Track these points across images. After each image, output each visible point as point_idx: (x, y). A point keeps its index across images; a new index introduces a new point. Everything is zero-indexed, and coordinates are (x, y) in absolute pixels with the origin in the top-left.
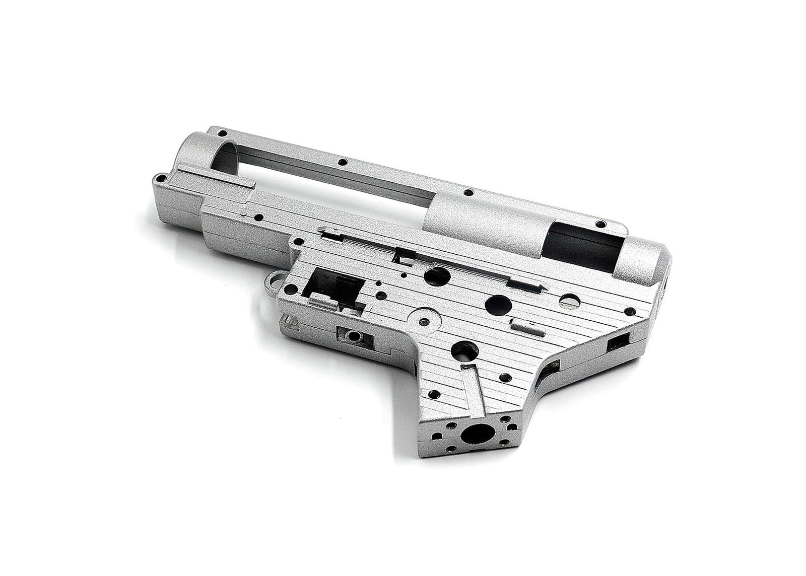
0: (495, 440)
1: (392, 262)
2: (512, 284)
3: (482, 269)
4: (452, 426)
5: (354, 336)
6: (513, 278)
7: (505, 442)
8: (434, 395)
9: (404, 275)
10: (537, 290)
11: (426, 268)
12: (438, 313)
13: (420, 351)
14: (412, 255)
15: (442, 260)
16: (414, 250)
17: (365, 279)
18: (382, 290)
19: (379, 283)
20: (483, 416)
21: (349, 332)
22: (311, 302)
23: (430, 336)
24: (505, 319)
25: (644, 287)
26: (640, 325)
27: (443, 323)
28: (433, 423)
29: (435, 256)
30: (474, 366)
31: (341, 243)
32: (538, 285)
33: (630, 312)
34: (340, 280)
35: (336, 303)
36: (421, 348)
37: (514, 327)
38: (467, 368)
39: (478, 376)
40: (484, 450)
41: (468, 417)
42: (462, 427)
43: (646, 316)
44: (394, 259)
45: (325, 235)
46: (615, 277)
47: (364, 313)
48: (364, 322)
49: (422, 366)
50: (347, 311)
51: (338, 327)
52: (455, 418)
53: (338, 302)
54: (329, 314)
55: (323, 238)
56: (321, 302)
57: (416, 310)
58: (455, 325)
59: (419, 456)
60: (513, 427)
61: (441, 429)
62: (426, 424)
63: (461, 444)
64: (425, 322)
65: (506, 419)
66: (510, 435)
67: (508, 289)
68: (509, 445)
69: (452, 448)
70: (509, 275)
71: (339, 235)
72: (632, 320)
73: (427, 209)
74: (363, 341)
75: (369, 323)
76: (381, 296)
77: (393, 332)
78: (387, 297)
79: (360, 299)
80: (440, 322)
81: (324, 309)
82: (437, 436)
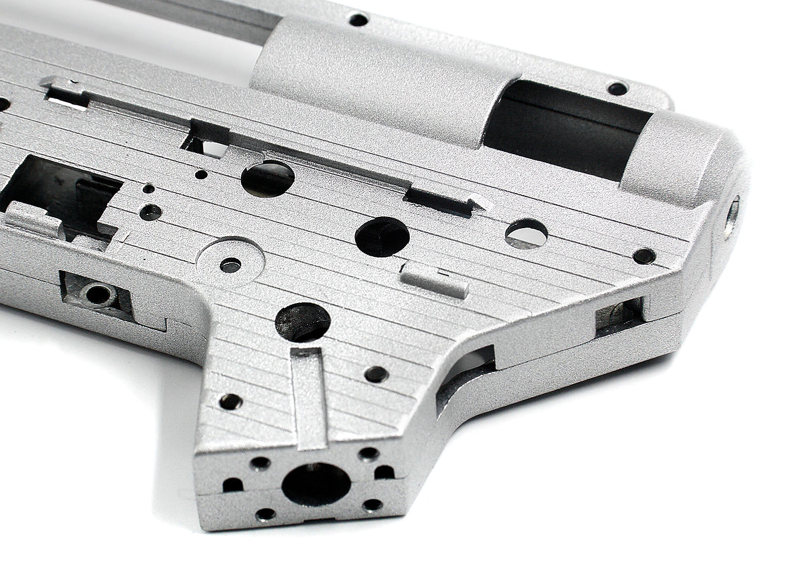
0: (353, 500)
1: (183, 147)
2: (415, 197)
3: (358, 165)
4: (261, 463)
5: (98, 295)
6: (418, 185)
7: (373, 504)
8: (230, 403)
9: (201, 175)
10: (465, 209)
11: (248, 161)
12: (260, 249)
13: (215, 319)
14: (222, 135)
15: (279, 146)
16: (226, 126)
17: (123, 180)
18: (153, 203)
19: (149, 189)
20: (322, 446)
21: (90, 287)
22: (9, 220)
23: (239, 290)
24: (391, 263)
25: (680, 210)
26: (663, 283)
27: (266, 267)
28: (223, 457)
29: (265, 139)
30: (318, 351)
31: (83, 109)
32: (465, 200)
33: (645, 257)
34: (84, 187)
35: (57, 222)
36: (218, 315)
37: (407, 279)
38: (305, 356)
39: (322, 371)
40: (332, 520)
41: (291, 447)
42: (281, 468)
43: (676, 267)
44: (187, 141)
45: (53, 93)
46: (625, 189)
47: (112, 244)
48: (110, 262)
49: (215, 349)
50: (82, 242)
51: (62, 274)
52: (265, 449)
53: (60, 221)
54: (42, 246)
55: (51, 100)
56: (28, 221)
57: (216, 242)
58: (291, 272)
59: (202, 527)
60: (384, 473)
61: (240, 469)
62: (207, 458)
63: (284, 506)
64: (230, 265)
65: (369, 453)
66: (381, 490)
67: (408, 206)
68: (382, 512)
69: (266, 513)
70: (411, 179)
71: (80, 93)
72: (648, 271)
73: (262, 47)
74: (116, 305)
75: (120, 264)
76: (150, 213)
77: (166, 283)
78: (163, 215)
79: (107, 218)
80: (262, 265)
81: (32, 235)
82: (233, 485)
